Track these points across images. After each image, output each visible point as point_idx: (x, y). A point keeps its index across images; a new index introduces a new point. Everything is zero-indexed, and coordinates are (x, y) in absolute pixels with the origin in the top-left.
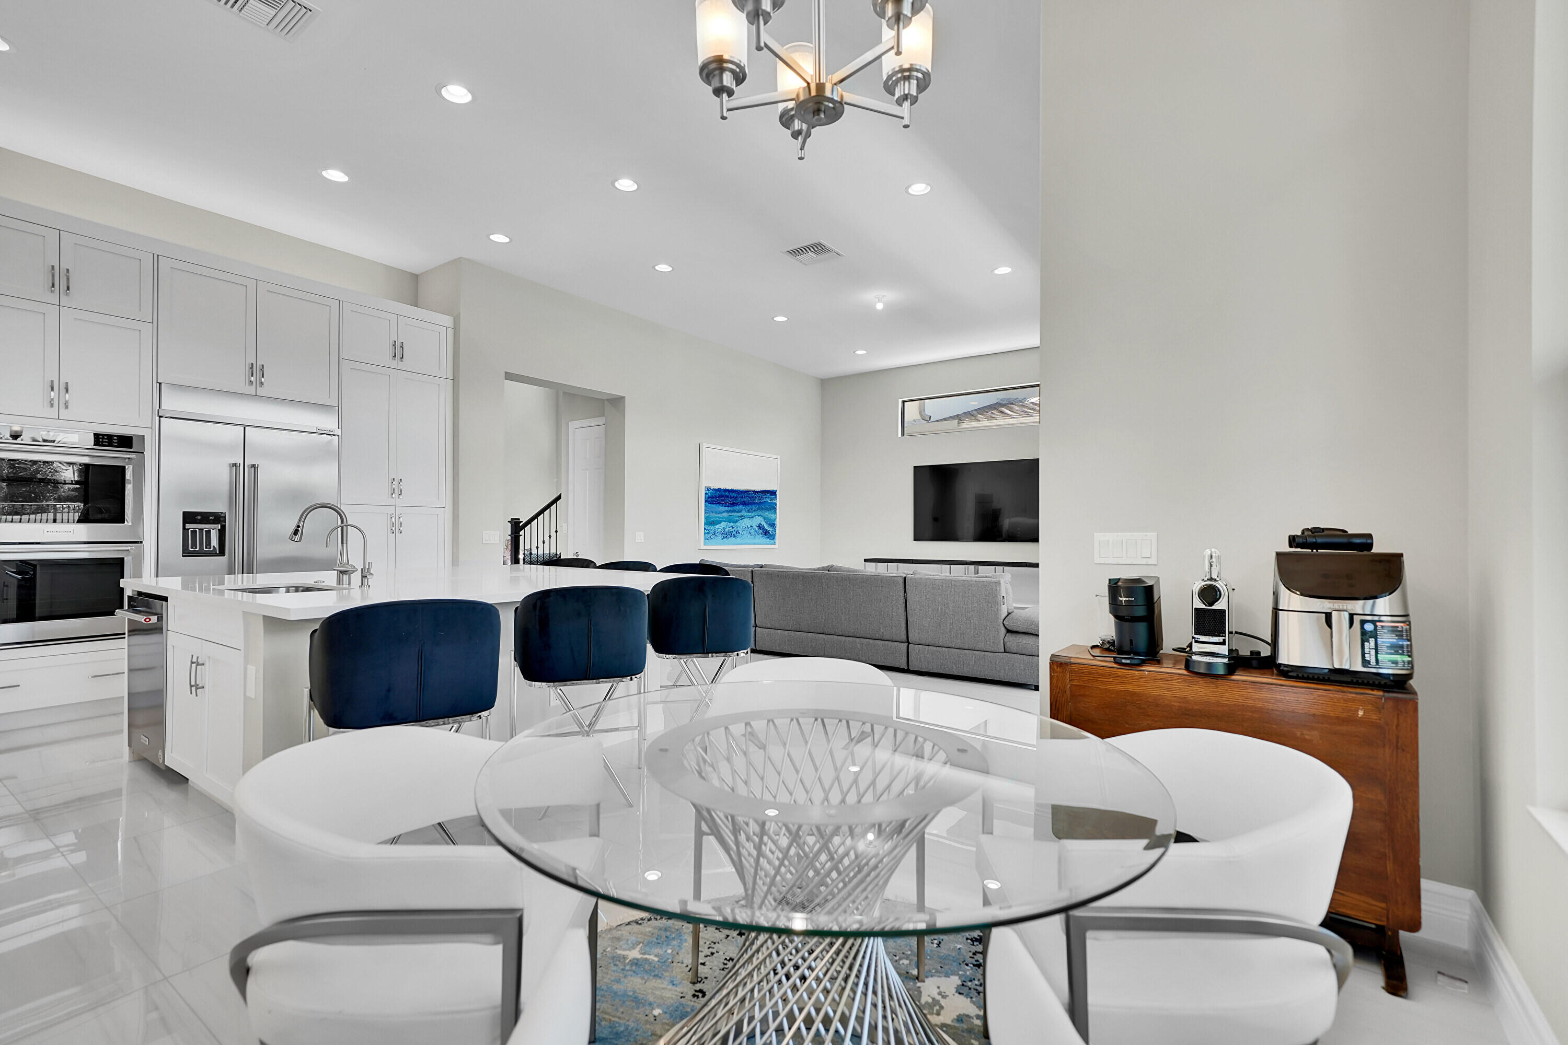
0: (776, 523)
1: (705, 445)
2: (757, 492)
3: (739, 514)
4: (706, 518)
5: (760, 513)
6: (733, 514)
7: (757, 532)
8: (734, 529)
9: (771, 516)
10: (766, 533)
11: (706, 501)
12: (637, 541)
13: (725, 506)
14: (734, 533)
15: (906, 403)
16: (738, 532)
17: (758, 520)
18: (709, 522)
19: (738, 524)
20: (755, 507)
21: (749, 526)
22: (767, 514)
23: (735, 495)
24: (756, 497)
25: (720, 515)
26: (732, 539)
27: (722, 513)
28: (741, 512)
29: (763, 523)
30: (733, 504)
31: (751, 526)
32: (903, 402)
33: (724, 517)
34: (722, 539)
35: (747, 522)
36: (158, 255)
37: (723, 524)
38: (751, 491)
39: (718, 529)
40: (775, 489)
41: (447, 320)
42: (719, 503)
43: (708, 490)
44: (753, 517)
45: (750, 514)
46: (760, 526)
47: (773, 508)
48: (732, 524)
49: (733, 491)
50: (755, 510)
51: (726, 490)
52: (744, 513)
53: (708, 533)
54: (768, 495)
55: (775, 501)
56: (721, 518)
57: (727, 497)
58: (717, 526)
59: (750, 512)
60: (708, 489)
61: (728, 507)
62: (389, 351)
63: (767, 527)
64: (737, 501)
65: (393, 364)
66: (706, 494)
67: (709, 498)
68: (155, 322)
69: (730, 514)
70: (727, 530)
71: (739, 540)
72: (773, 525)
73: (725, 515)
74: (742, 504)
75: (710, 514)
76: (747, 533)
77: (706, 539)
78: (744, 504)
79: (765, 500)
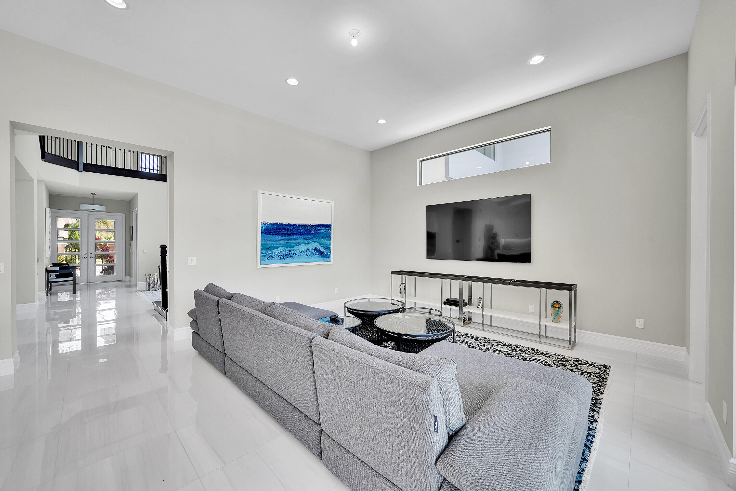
0: (330, 247)
1: (262, 193)
2: (313, 226)
3: (296, 241)
4: (262, 245)
5: (316, 240)
6: (290, 241)
9: (326, 242)
10: (322, 254)
11: (262, 233)
12: (188, 265)
13: (282, 236)
15: (423, 162)
16: (295, 254)
17: (314, 245)
20: (310, 236)
21: (306, 250)
22: (322, 241)
25: (277, 243)
26: (290, 259)
27: (279, 241)
28: (297, 240)
29: (319, 247)
31: (307, 249)
32: (421, 161)
33: (280, 244)
34: (280, 260)
35: (304, 247)
37: (280, 249)
38: (307, 225)
39: (275, 252)
40: (330, 224)
43: (265, 225)
44: (309, 243)
45: (307, 241)
46: (316, 249)
47: (329, 237)
48: (289, 249)
49: (289, 225)
50: (311, 238)
51: (282, 225)
53: (265, 256)
54: (323, 228)
55: (330, 232)
56: (277, 244)
57: (284, 229)
58: (274, 251)
59: (306, 240)
60: (265, 224)
61: (285, 236)
63: (322, 250)
64: (293, 232)
67: (265, 230)
69: (287, 241)
71: (296, 260)
72: (328, 248)
73: (282, 242)
74: (299, 235)
75: (266, 241)
77: (262, 260)
78: (301, 234)
79: (320, 231)
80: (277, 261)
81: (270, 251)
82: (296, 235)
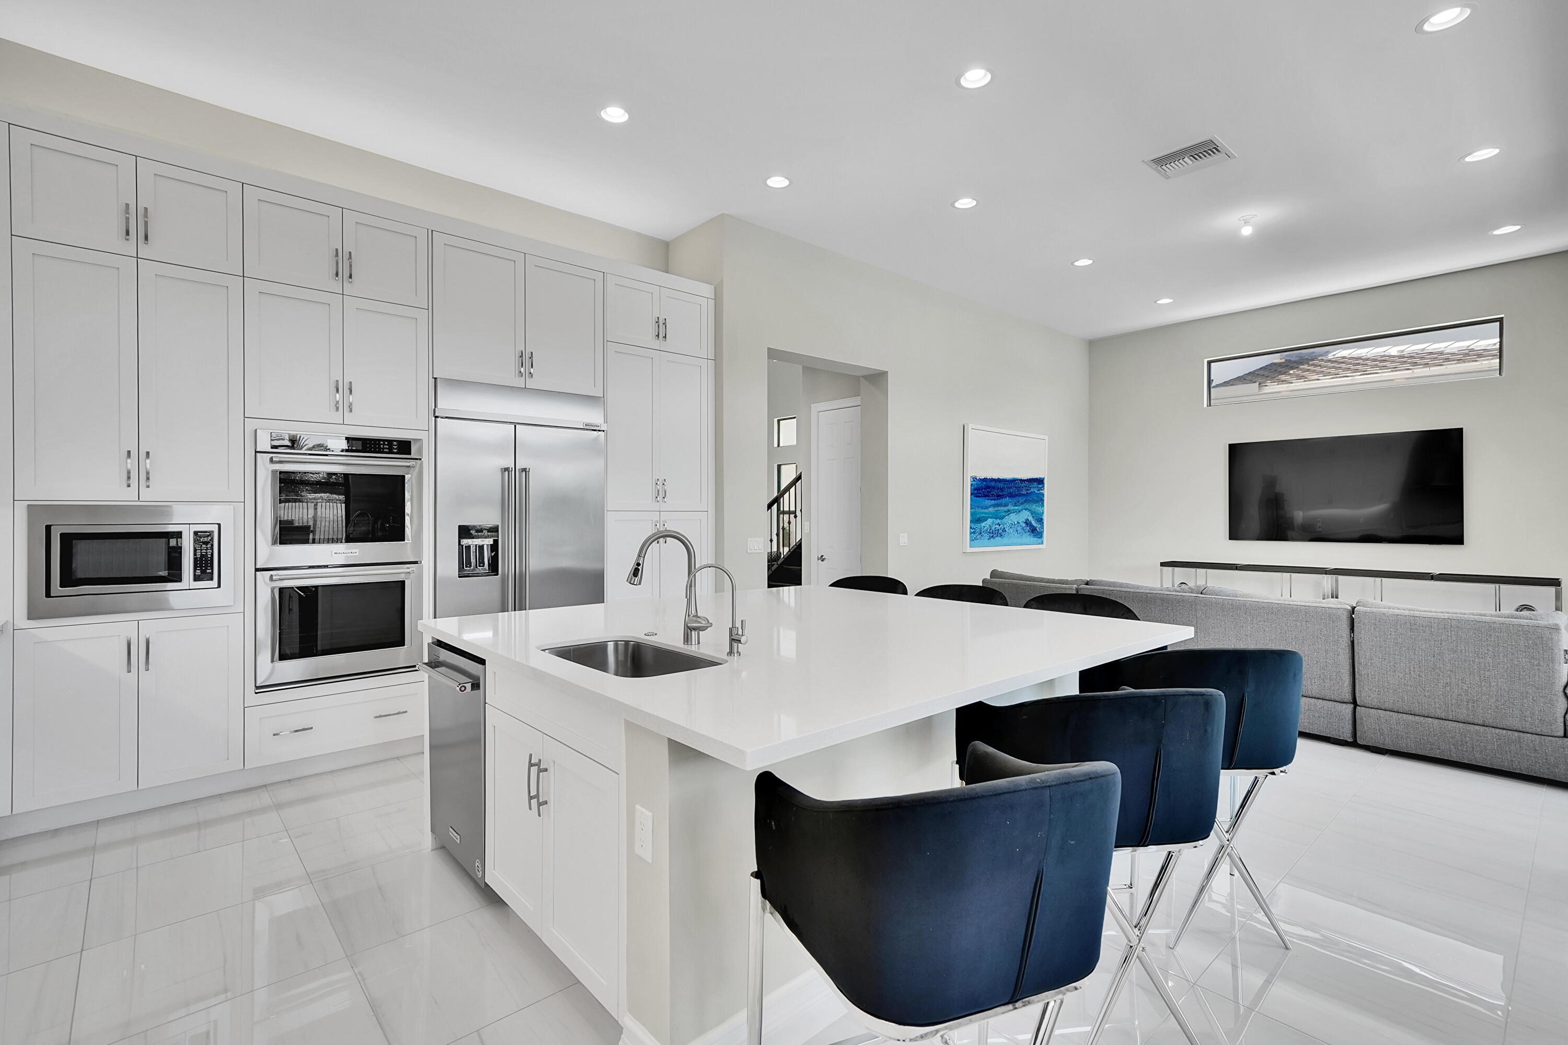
0: (1043, 518)
1: (971, 426)
2: (1024, 481)
3: (1006, 509)
4: (972, 514)
5: (1027, 506)
6: (999, 508)
7: (1024, 530)
8: (1000, 527)
9: (1039, 509)
10: (1033, 530)
11: (972, 494)
12: (901, 545)
13: (992, 500)
14: (1000, 531)
15: (1212, 364)
16: (1004, 530)
17: (1025, 515)
18: (976, 520)
19: (1005, 520)
20: (1021, 499)
21: (1016, 523)
22: (1034, 507)
23: (1001, 485)
24: (1023, 487)
25: (986, 511)
26: (998, 539)
27: (988, 508)
28: (1007, 506)
29: (1030, 518)
30: (999, 497)
31: (1018, 523)
32: (1209, 363)
33: (989, 513)
34: (989, 539)
35: (1013, 518)
36: (432, 231)
37: (990, 521)
38: (1017, 480)
39: (984, 527)
40: (1043, 477)
41: (707, 290)
42: (985, 496)
43: (974, 481)
44: (1020, 512)
45: (1016, 508)
46: (1027, 523)
47: (1040, 500)
48: (998, 521)
49: (999, 480)
50: (1022, 503)
51: (992, 480)
52: (1011, 507)
53: (974, 533)
54: (1035, 484)
55: (1043, 492)
56: (987, 513)
57: (994, 488)
58: (983, 524)
59: (1016, 506)
60: (974, 479)
61: (994, 500)
62: (651, 330)
63: (1034, 523)
64: (1004, 493)
65: (656, 344)
66: (971, 485)
67: (974, 490)
68: (430, 308)
69: (996, 509)
70: (993, 528)
71: (1005, 540)
72: (1040, 521)
73: (991, 510)
75: (976, 509)
76: (1013, 531)
77: (972, 540)
78: (1011, 496)
79: (1032, 490)
80: (986, 541)
81: (979, 525)
82: (1006, 497)
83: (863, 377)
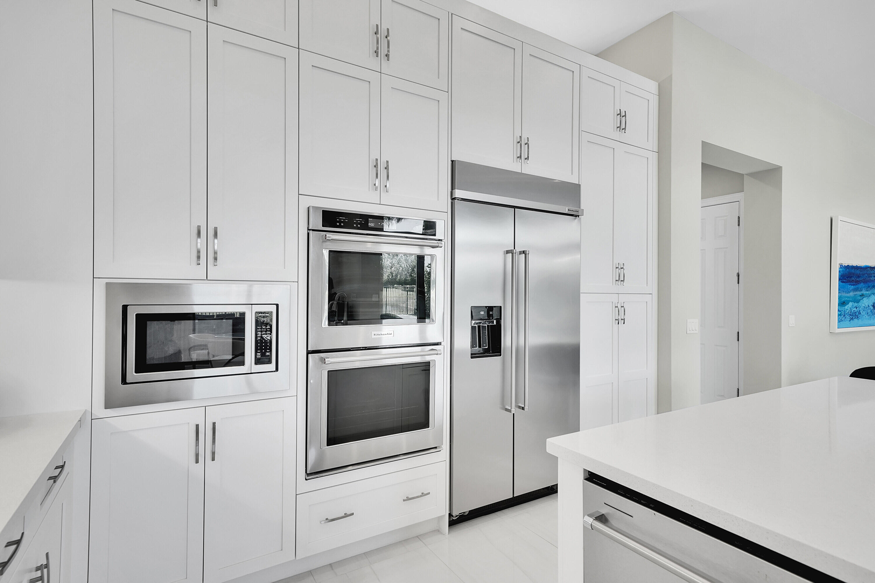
1: (840, 218)
4: (840, 298)
7: (872, 312)
8: (857, 310)
14: (857, 314)
18: (842, 303)
19: (860, 304)
21: (867, 306)
23: (858, 272)
30: (857, 282)
31: (868, 306)
36: (452, 14)
37: (851, 304)
39: (847, 309)
41: (652, 86)
44: (869, 296)
48: (856, 304)
51: (853, 267)
52: (864, 292)
58: (846, 307)
60: (841, 266)
61: (854, 285)
62: (612, 121)
65: (617, 135)
66: (839, 272)
68: (449, 91)
70: (853, 311)
71: (860, 322)
74: (863, 283)
76: (865, 313)
77: (839, 322)
78: (865, 282)
80: (847, 322)
81: (843, 307)
82: (861, 283)
83: (747, 174)
